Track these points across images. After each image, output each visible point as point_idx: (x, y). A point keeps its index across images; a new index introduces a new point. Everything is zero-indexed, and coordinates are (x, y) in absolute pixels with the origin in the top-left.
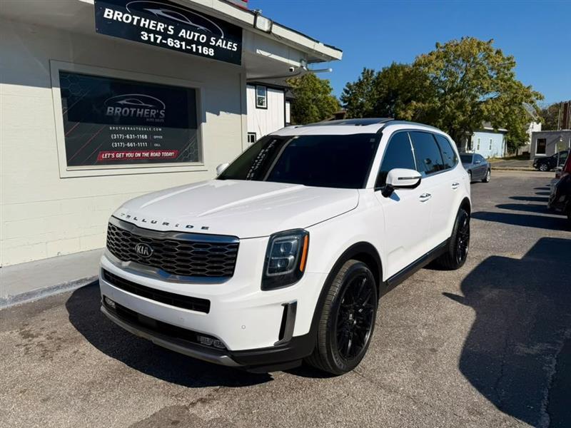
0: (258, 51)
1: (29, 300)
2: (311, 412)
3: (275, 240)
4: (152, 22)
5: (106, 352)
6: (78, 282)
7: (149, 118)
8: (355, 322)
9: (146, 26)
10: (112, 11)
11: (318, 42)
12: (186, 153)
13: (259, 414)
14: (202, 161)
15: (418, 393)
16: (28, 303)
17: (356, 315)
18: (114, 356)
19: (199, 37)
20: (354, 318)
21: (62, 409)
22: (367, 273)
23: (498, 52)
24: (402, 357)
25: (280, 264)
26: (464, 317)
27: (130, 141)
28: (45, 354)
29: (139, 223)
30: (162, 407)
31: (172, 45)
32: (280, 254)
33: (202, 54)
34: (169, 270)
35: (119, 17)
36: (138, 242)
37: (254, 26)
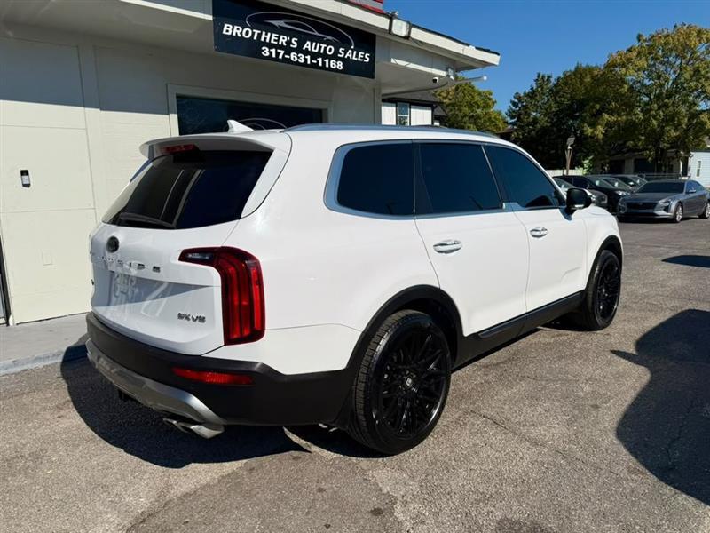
2: (441, 459)
4: (274, 35)
9: (268, 41)
10: (231, 26)
11: (468, 45)
15: (569, 448)
19: (325, 48)
24: (555, 412)
31: (295, 60)
35: (239, 32)
37: (390, 31)
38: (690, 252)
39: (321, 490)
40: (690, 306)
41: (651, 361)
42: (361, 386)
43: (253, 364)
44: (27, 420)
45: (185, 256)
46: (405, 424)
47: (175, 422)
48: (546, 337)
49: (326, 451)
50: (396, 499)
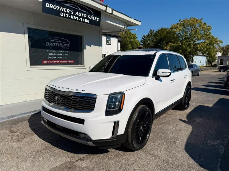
0: (107, 21)
1: (13, 118)
2: (124, 165)
3: (111, 96)
4: (65, 9)
5: (43, 139)
6: (33, 112)
7: (63, 47)
8: (143, 130)
9: (63, 10)
10: (49, 4)
11: (131, 18)
12: (78, 62)
13: (103, 165)
14: (84, 65)
15: (168, 159)
16: (13, 119)
17: (143, 127)
18: (46, 141)
19: (83, 15)
20: (142, 128)
21: (25, 161)
22: (148, 110)
23: (205, 24)
24: (162, 145)
25: (113, 106)
26: (187, 129)
27: (55, 56)
28: (19, 140)
29: (57, 88)
30: (64, 162)
31: (73, 18)
32: (113, 102)
33: (85, 22)
34: (68, 107)
35: (52, 7)
36: (57, 96)
37: (106, 11)
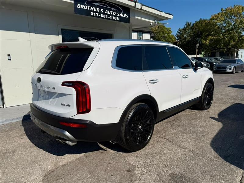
9: (93, 10)
10: (80, 5)
11: (162, 12)
24: (190, 138)
31: (102, 17)
35: (83, 7)
37: (135, 7)
38: (238, 84)
39: (110, 163)
40: (237, 102)
41: (223, 121)
42: (124, 128)
43: (87, 121)
44: (10, 140)
45: (64, 84)
46: (139, 141)
47: (60, 140)
48: (187, 112)
49: (112, 150)
50: (135, 166)
